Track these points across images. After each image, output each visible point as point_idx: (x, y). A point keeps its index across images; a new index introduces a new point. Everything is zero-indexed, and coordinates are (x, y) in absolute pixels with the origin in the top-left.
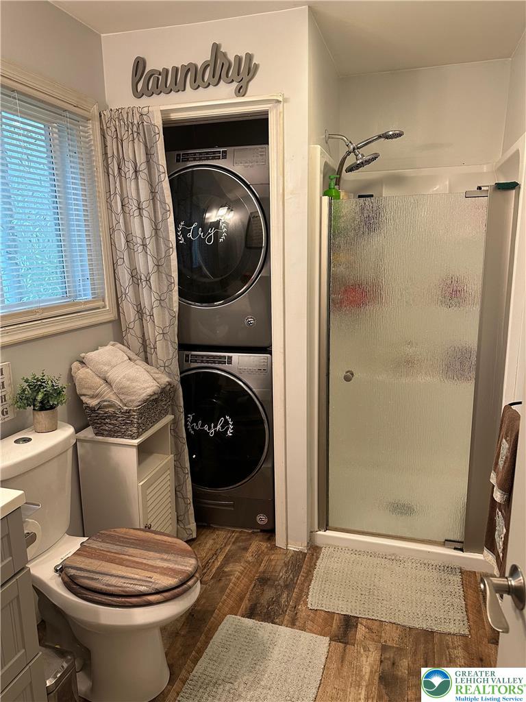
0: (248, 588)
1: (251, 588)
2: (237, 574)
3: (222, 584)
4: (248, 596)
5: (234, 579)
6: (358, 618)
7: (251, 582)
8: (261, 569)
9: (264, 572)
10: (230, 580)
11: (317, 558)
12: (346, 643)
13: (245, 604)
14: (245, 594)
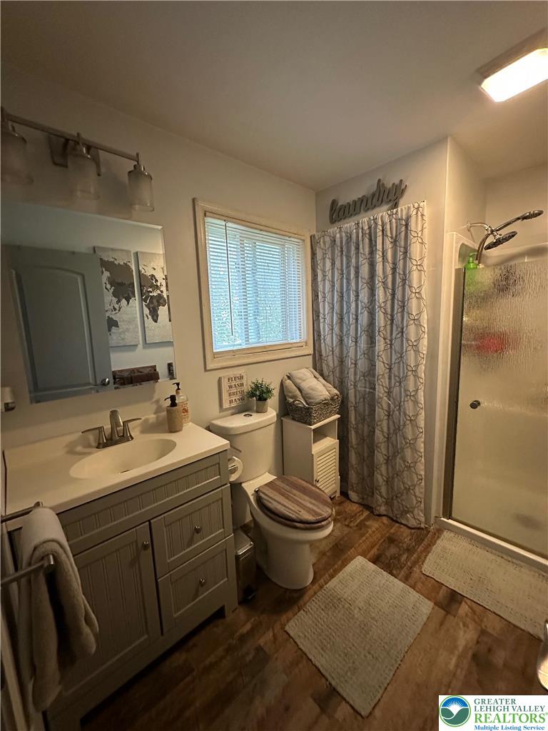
0: (378, 542)
1: (381, 542)
2: (374, 529)
3: (362, 532)
4: (377, 547)
5: (370, 531)
6: (464, 597)
7: (382, 537)
8: (392, 531)
9: (394, 534)
10: (367, 532)
11: (438, 537)
12: (448, 613)
13: (374, 551)
14: (376, 544)
